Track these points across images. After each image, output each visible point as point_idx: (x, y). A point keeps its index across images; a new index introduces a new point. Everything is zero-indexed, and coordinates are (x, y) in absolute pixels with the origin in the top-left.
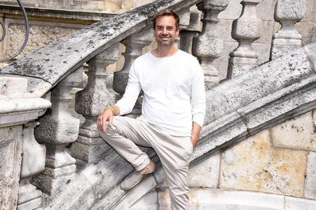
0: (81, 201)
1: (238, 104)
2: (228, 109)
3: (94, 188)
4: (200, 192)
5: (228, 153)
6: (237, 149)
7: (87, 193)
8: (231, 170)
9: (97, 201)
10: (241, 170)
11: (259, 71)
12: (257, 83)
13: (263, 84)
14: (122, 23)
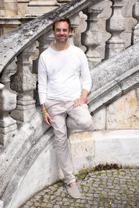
0: (23, 147)
1: (115, 75)
2: (109, 79)
3: (30, 138)
4: (95, 133)
5: (111, 107)
6: (116, 104)
7: (26, 141)
8: (113, 117)
9: (33, 146)
10: (119, 116)
11: (126, 52)
12: (126, 60)
13: (130, 61)
14: (37, 26)
